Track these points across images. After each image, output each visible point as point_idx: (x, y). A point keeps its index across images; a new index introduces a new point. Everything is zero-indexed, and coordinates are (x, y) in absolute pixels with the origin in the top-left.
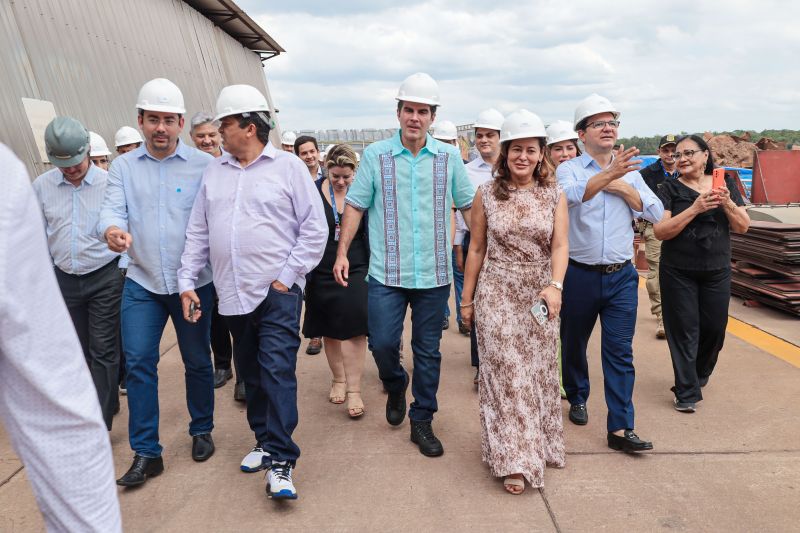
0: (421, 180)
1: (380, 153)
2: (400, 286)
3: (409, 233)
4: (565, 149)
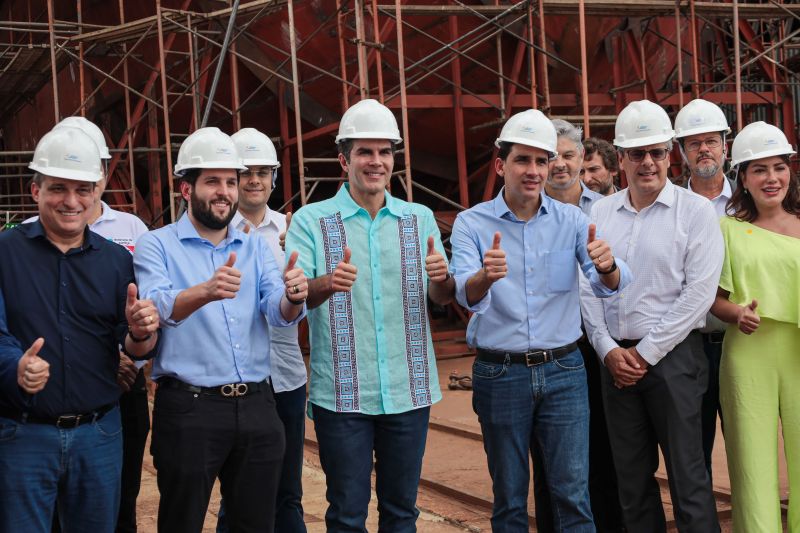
0: (383, 254)
1: (321, 215)
2: (359, 411)
3: (370, 333)
4: (772, 170)
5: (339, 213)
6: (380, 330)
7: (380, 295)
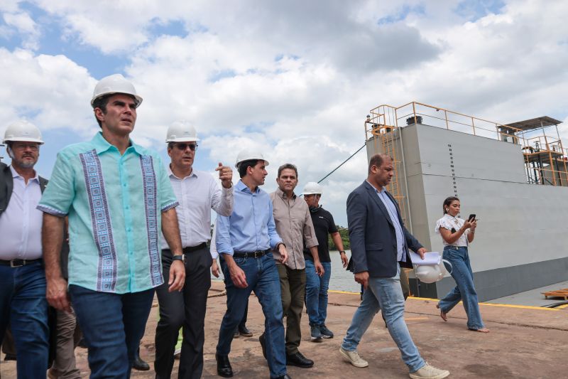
5: (94, 150)
6: (129, 231)
7: (129, 206)
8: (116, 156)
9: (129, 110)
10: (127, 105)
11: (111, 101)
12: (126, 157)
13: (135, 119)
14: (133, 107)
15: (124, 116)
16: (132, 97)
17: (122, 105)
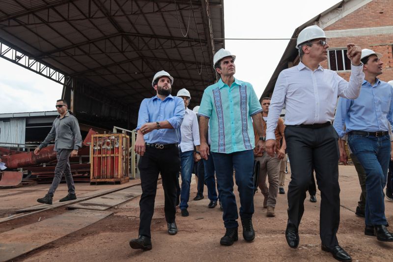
8: (228, 88)
9: (231, 64)
10: (230, 62)
11: (222, 62)
12: (232, 88)
13: (234, 67)
14: (232, 61)
15: (229, 68)
16: (230, 57)
17: (227, 62)
